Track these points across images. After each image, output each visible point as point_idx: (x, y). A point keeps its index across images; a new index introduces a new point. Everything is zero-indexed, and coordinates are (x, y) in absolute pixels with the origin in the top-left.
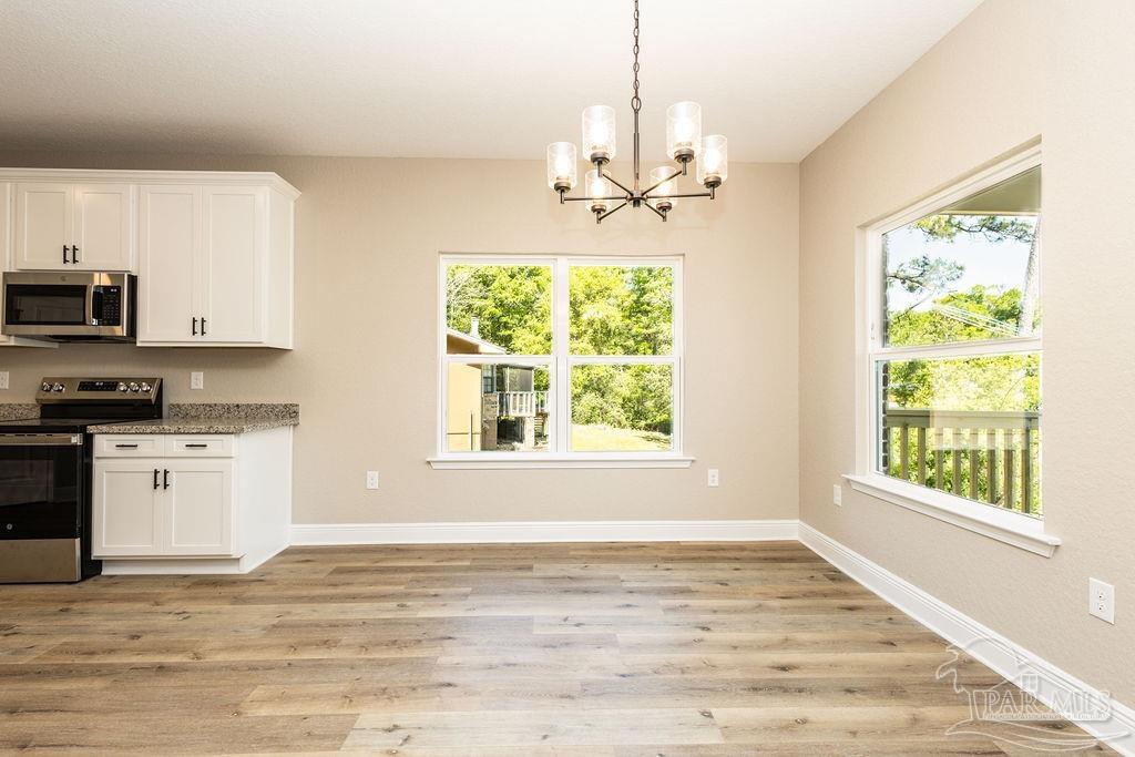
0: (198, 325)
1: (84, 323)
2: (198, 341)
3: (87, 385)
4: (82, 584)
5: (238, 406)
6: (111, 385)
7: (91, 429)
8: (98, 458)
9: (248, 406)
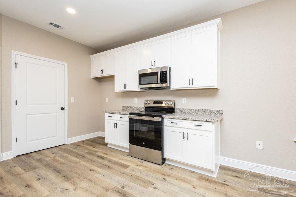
0: (190, 81)
1: (158, 83)
2: (191, 87)
3: (155, 102)
4: (162, 165)
5: (199, 110)
6: (161, 102)
7: (164, 116)
8: (165, 126)
9: (203, 110)
